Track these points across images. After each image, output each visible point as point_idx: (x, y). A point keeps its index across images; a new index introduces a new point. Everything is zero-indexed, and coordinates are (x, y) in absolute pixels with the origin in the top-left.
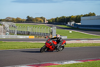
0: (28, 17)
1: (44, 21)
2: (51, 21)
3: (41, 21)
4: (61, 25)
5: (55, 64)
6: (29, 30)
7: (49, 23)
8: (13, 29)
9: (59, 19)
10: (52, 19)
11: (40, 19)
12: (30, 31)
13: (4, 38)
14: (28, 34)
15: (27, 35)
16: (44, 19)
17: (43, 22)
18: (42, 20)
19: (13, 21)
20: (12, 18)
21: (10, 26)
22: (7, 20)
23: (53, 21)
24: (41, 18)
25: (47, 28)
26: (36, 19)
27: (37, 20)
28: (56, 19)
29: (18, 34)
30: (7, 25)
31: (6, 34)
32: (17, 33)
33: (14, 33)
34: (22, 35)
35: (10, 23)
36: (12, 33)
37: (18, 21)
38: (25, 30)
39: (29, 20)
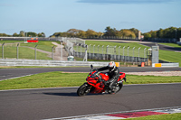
0: (108, 28)
1: (137, 36)
2: (150, 36)
3: (131, 36)
4: (168, 42)
5: (158, 113)
6: (110, 52)
7: (146, 38)
8: (81, 50)
9: (164, 31)
10: (152, 32)
11: (130, 33)
12: (112, 54)
13: (65, 65)
14: (109, 58)
15: (106, 61)
16: (136, 32)
17: (134, 37)
18: (134, 35)
19: (80, 35)
20: (80, 31)
21: (75, 45)
22: (70, 35)
23: (153, 37)
24: (132, 30)
25: (143, 48)
26: (123, 33)
27: (124, 35)
28: (158, 32)
29: (90, 59)
30: (69, 42)
31: (68, 59)
32: (88, 58)
33: (83, 57)
34: (98, 60)
35: (75, 40)
36: (79, 57)
37: (90, 36)
38: (102, 52)
39: (110, 34)
